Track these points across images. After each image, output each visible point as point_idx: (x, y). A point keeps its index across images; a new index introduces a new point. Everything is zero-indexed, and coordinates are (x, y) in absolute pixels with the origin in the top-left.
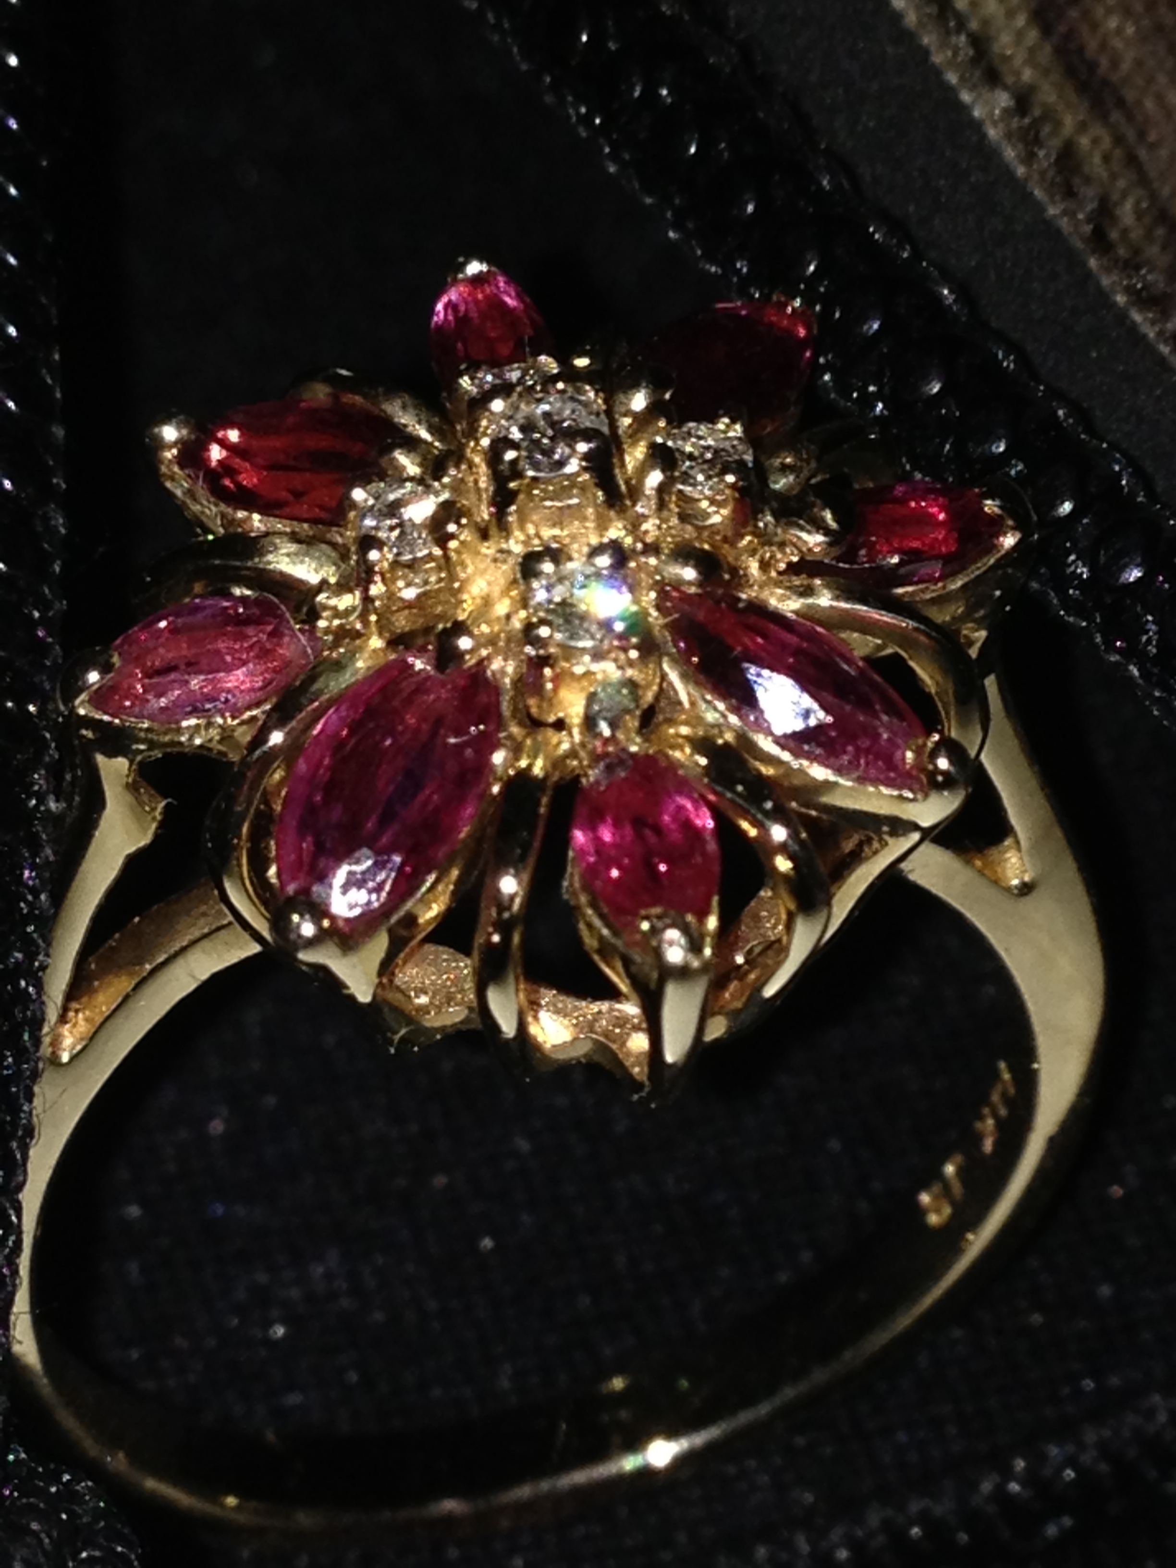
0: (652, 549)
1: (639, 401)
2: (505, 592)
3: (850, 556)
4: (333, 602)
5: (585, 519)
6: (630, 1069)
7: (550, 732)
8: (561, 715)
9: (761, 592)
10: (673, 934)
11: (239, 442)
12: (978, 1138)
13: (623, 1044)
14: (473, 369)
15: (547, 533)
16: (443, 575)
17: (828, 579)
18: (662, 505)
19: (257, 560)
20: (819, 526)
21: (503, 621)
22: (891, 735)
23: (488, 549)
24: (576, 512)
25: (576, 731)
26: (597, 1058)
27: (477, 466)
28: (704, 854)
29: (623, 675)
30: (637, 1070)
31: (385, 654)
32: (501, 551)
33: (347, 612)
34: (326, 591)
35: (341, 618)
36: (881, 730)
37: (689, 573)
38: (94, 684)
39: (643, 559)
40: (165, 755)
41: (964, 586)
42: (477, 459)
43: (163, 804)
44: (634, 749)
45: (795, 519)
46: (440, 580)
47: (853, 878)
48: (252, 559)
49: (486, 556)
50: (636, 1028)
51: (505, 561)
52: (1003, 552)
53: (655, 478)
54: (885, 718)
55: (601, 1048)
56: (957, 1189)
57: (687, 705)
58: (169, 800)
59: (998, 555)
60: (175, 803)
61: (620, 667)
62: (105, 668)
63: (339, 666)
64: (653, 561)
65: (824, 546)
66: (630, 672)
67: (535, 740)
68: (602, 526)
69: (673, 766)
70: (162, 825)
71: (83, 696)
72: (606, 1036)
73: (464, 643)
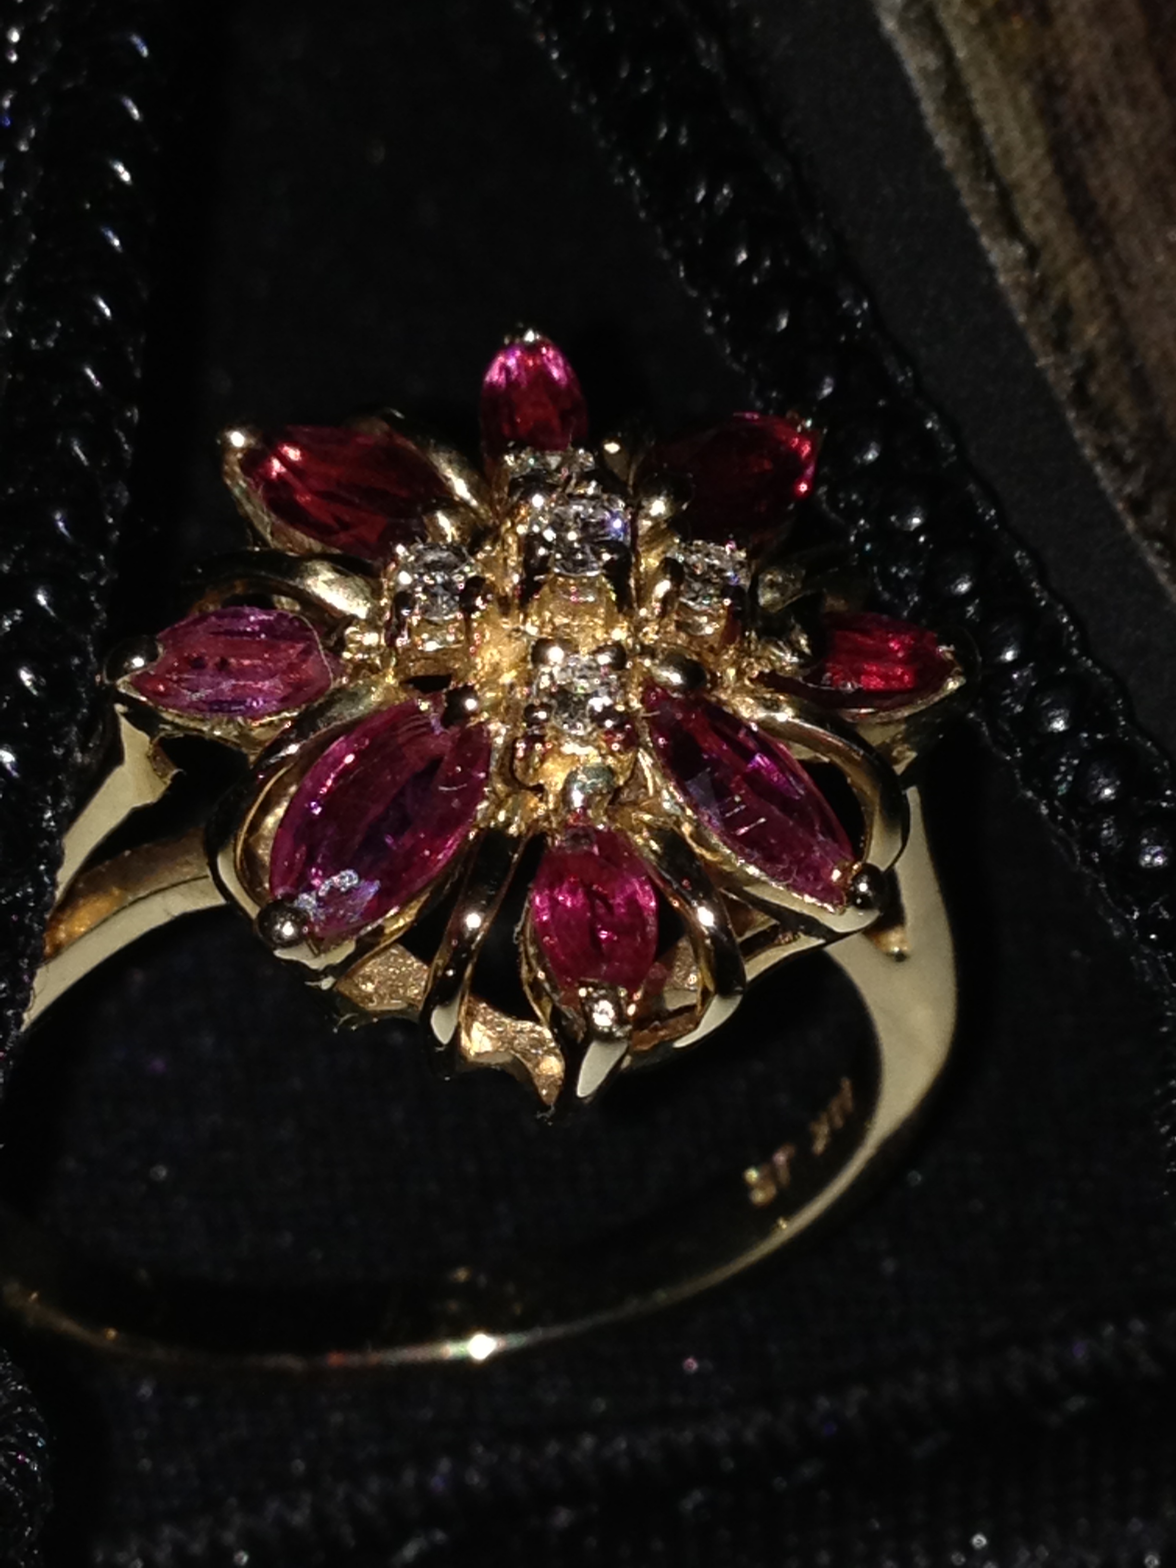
0: (649, 651)
1: (658, 507)
2: (514, 666)
3: (815, 677)
4: (358, 637)
5: (595, 615)
6: (539, 1089)
7: (529, 794)
8: (542, 782)
9: (733, 698)
10: (605, 1005)
11: (299, 462)
12: (810, 1139)
13: (537, 1065)
14: (517, 450)
15: (560, 620)
16: (462, 638)
17: (794, 697)
18: (664, 614)
19: (298, 580)
20: (796, 650)
21: (507, 689)
22: (823, 854)
23: (507, 624)
24: (591, 610)
25: (551, 798)
26: (511, 1070)
27: (510, 546)
28: (644, 936)
29: (604, 763)
30: (544, 1092)
31: (397, 693)
32: (517, 630)
33: (369, 649)
34: (355, 626)
35: (364, 654)
36: (816, 848)
37: (676, 678)
38: (138, 669)
39: (639, 660)
40: (186, 736)
41: (910, 717)
42: (510, 540)
43: (175, 771)
44: (601, 827)
45: (775, 639)
46: (457, 641)
47: (762, 957)
48: (293, 579)
49: (503, 629)
50: (549, 1052)
51: (517, 639)
52: (947, 693)
53: (663, 587)
54: (821, 838)
55: (516, 1063)
56: (784, 1175)
57: (651, 791)
58: (181, 770)
59: (942, 696)
60: (185, 774)
61: (603, 756)
62: (151, 657)
63: (354, 697)
64: (647, 663)
65: (795, 667)
66: (610, 761)
67: (515, 800)
68: (609, 626)
69: (630, 846)
70: (170, 788)
71: (126, 678)
72: (524, 1055)
73: (470, 704)
